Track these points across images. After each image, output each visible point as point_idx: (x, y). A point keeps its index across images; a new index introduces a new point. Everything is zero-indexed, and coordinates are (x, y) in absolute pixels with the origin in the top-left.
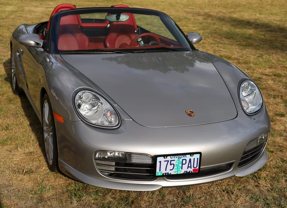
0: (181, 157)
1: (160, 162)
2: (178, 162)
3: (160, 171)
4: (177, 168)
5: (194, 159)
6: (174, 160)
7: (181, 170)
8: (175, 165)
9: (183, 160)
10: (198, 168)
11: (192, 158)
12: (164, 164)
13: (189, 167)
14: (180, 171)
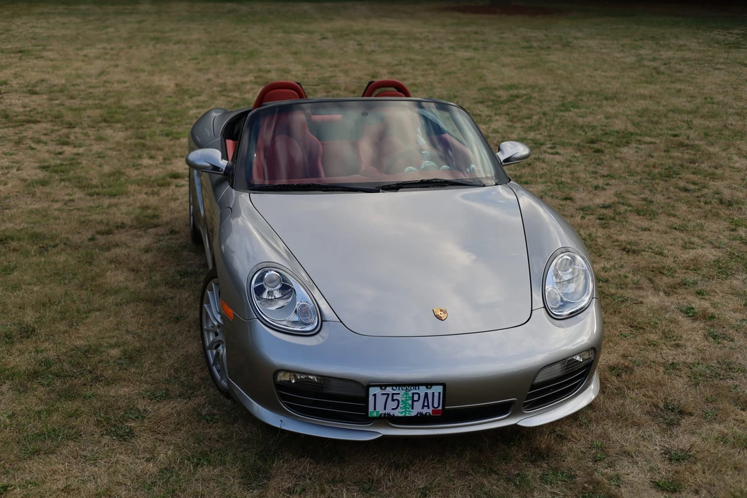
10: (440, 408)
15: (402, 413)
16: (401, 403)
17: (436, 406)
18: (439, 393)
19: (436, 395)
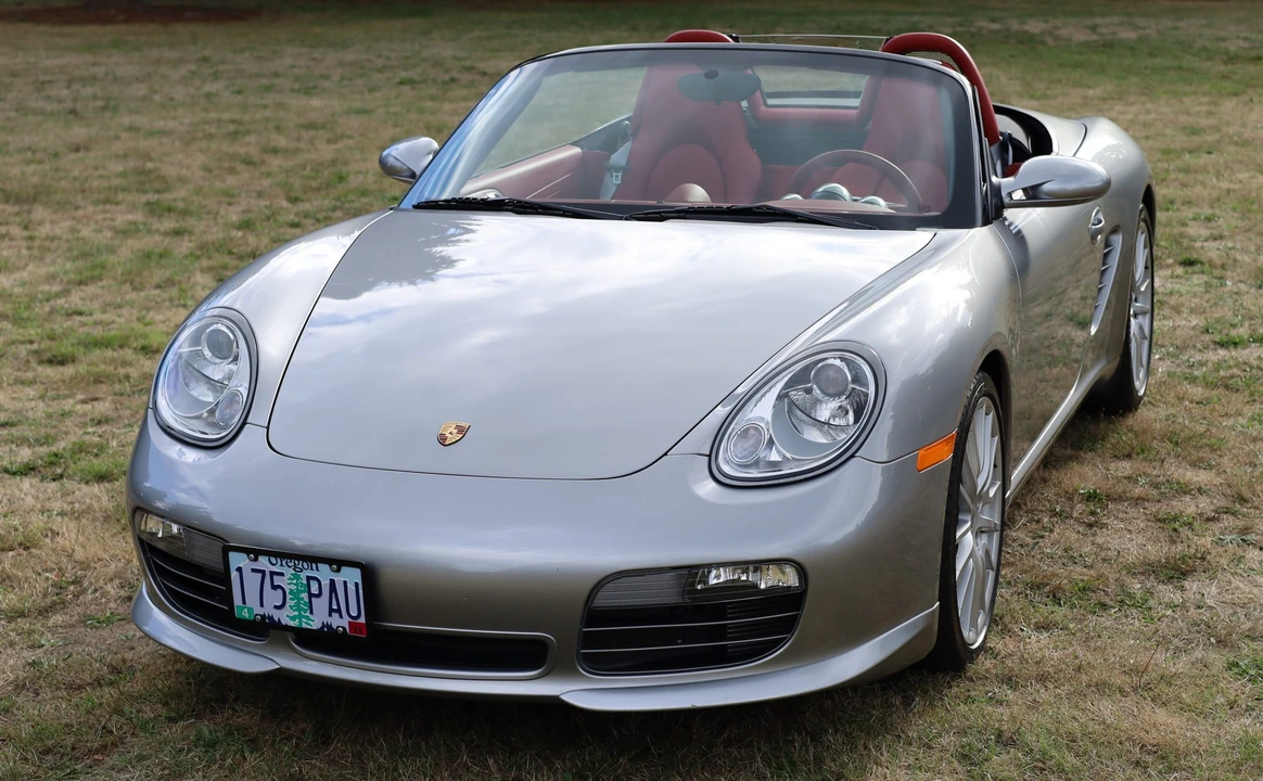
0: (300, 566)
1: (239, 570)
2: (295, 582)
3: (244, 602)
4: (298, 604)
5: (345, 583)
6: (282, 574)
7: (308, 614)
8: (287, 591)
9: (309, 578)
10: (362, 620)
11: (339, 579)
12: (252, 581)
13: (335, 611)
14: (307, 618)
15: (293, 618)
16: (289, 596)
17: (354, 614)
18: (357, 584)
19: (351, 587)
